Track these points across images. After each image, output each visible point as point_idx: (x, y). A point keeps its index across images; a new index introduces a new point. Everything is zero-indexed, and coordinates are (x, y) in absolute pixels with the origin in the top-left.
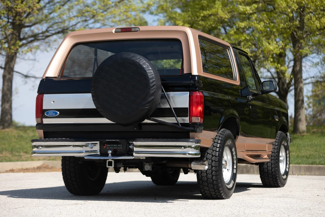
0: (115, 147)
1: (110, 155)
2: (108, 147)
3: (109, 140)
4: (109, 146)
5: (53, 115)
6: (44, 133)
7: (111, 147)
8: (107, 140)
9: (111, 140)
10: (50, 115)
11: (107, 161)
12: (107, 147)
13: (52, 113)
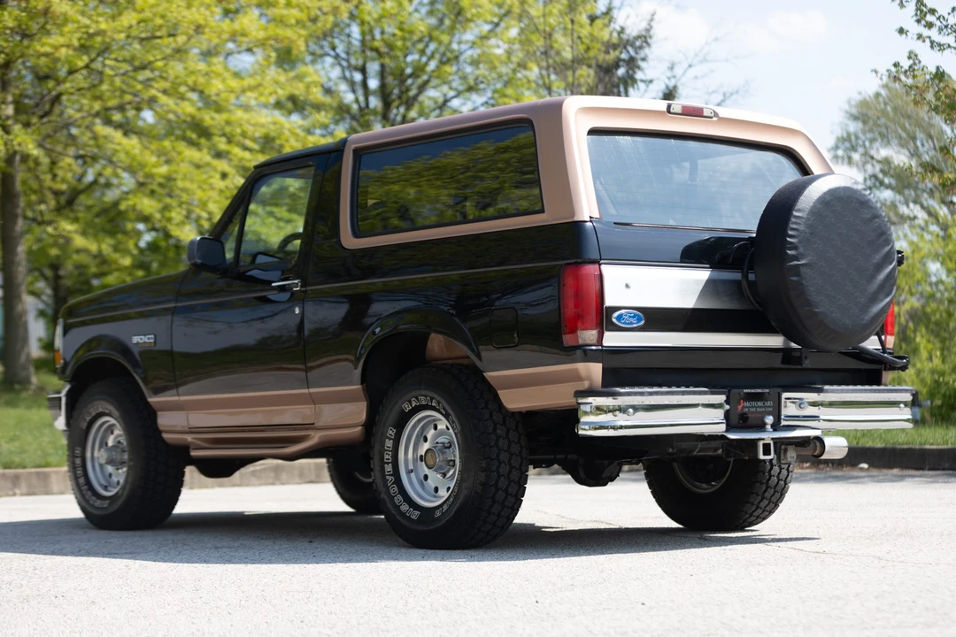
0: (760, 407)
1: (768, 427)
2: (747, 407)
3: (749, 391)
4: (747, 404)
5: (632, 323)
6: (603, 368)
7: (752, 407)
8: (746, 391)
9: (753, 391)
10: (625, 323)
11: (761, 444)
12: (743, 407)
13: (630, 317)
